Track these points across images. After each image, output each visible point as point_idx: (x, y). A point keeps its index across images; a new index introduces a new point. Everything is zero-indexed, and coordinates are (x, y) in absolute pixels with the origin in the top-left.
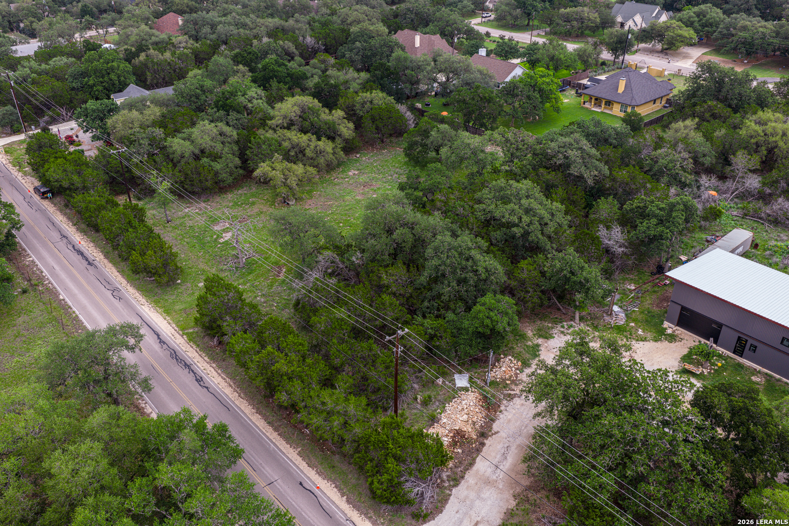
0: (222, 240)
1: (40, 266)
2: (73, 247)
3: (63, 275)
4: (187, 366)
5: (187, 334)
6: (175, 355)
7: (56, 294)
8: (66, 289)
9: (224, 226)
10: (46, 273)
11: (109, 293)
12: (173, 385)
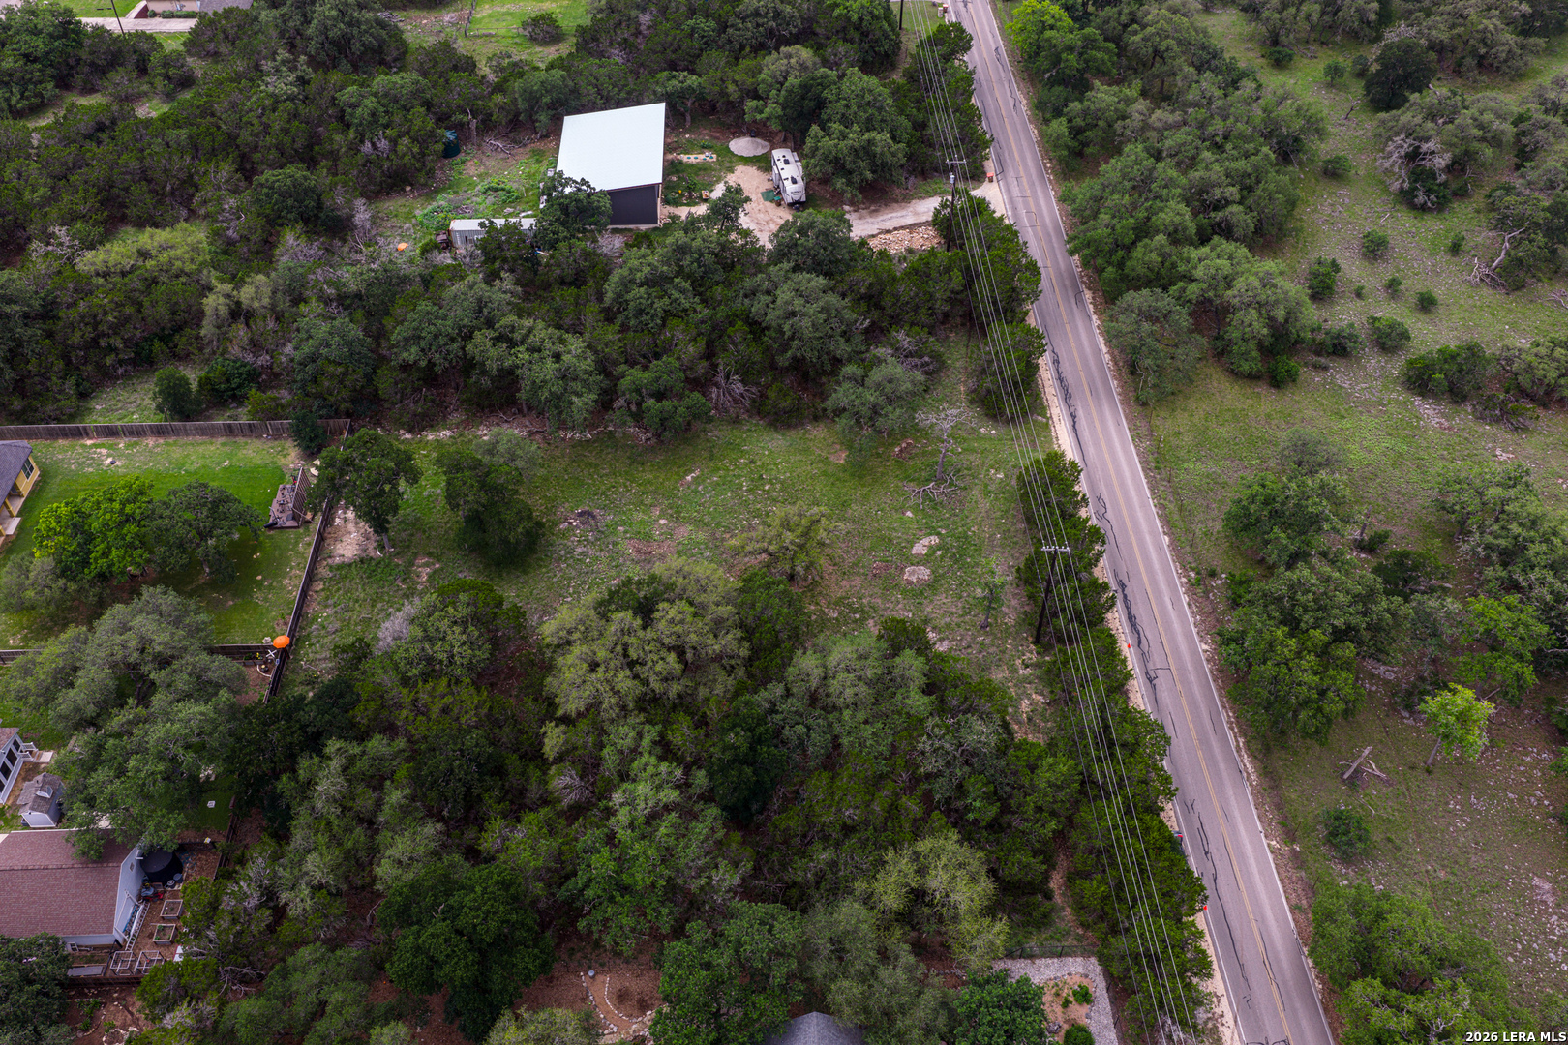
0: (934, 540)
1: (1191, 621)
2: (1140, 642)
3: (1161, 578)
4: (1060, 379)
5: (1045, 416)
6: (1067, 396)
7: (1174, 546)
8: (1160, 550)
9: (912, 573)
10: (1185, 599)
11: (1110, 515)
12: (1080, 367)
